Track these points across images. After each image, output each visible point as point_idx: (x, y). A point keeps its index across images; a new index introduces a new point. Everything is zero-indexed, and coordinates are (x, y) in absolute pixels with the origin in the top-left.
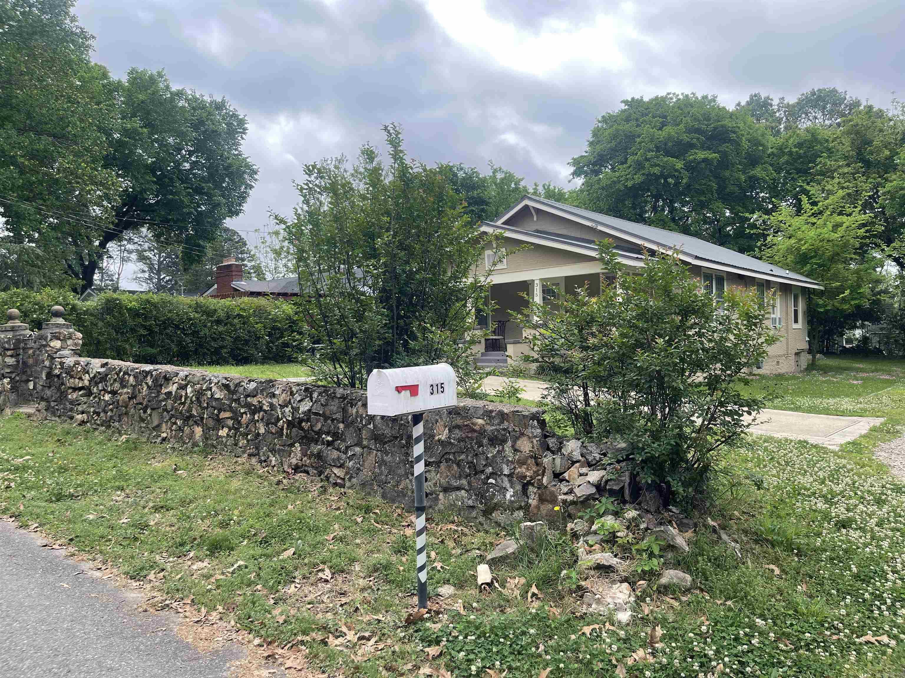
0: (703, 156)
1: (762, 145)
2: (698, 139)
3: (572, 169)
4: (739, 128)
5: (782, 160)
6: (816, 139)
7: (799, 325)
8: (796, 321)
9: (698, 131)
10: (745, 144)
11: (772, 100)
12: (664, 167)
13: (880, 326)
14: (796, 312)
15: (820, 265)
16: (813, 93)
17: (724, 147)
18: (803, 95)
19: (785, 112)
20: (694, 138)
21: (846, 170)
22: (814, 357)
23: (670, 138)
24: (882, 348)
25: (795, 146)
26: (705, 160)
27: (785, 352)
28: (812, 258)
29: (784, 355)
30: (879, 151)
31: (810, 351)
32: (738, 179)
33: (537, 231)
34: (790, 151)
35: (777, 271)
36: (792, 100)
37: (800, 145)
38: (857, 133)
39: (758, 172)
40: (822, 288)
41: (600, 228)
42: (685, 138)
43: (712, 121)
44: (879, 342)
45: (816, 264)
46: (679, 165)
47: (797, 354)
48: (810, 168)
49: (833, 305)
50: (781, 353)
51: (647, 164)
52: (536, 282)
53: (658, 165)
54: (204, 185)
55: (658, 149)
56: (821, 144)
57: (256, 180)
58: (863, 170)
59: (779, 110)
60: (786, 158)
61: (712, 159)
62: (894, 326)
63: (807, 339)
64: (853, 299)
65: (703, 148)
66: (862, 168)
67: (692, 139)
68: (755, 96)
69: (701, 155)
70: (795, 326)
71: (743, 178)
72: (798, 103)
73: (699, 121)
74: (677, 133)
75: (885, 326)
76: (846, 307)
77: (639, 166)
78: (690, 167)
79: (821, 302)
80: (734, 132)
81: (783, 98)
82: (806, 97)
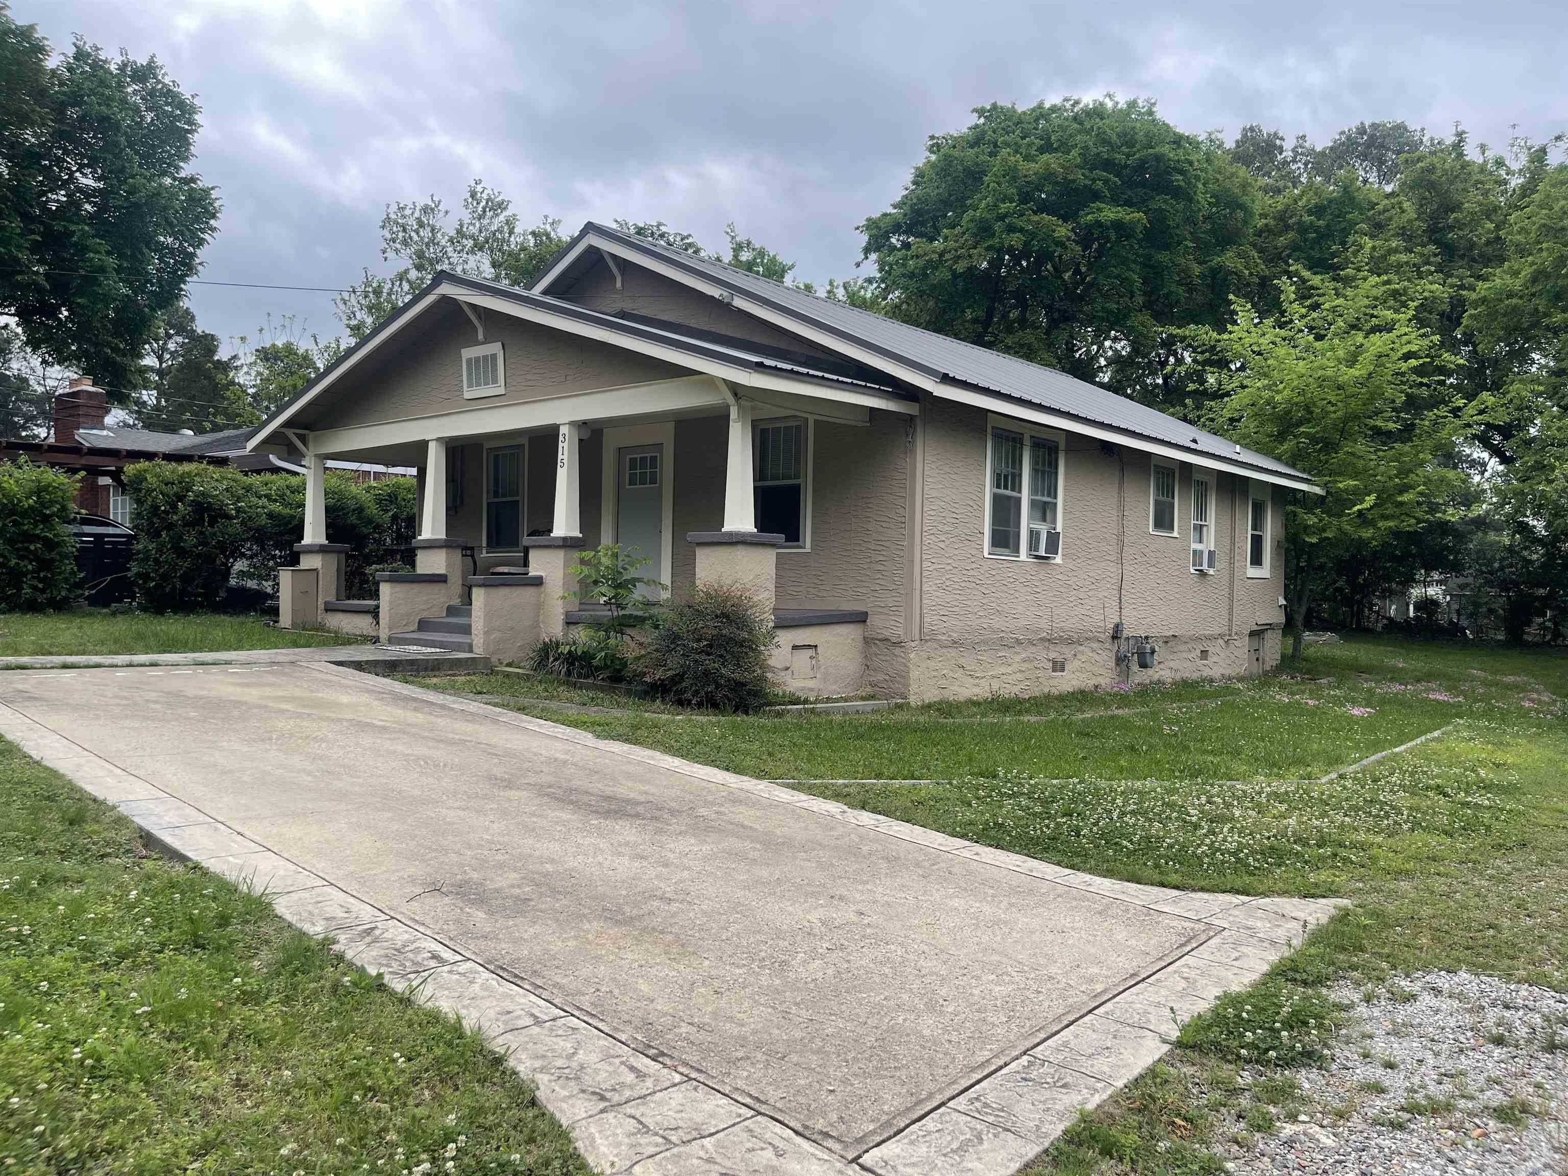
0: (1112, 216)
1: (1242, 207)
2: (1106, 182)
3: (864, 239)
4: (1191, 163)
5: (1282, 241)
6: (1352, 199)
7: (1264, 571)
8: (1257, 560)
9: (1107, 165)
10: (1202, 198)
11: (1282, 139)
12: (1033, 235)
13: (1461, 580)
14: (1257, 542)
15: (1313, 439)
16: (1362, 131)
17: (1160, 202)
18: (1343, 133)
19: (1306, 164)
20: (1101, 179)
21: (1403, 258)
22: (1298, 641)
23: (1048, 176)
24: (1464, 623)
25: (1310, 212)
26: (1118, 225)
27: (1225, 630)
28: (1300, 423)
29: (1221, 636)
30: (1474, 222)
31: (1289, 627)
32: (1186, 270)
33: (623, 315)
34: (1299, 223)
35: (1208, 442)
36: (1321, 141)
37: (1318, 211)
38: (1432, 186)
39: (1229, 259)
40: (1317, 490)
41: (740, 303)
42: (1080, 177)
43: (1138, 146)
44: (1458, 612)
45: (1306, 435)
46: (1063, 231)
47: (1256, 634)
48: (1333, 255)
49: (1340, 529)
50: (1217, 631)
51: (998, 226)
52: (564, 430)
53: (1021, 230)
54: (73, 228)
55: (1025, 198)
56: (1361, 211)
57: (213, 229)
58: (1439, 259)
59: (1294, 161)
60: (1291, 235)
61: (1131, 221)
62: (1488, 583)
63: (1282, 601)
64: (1385, 517)
65: (1115, 200)
66: (1436, 255)
67: (1094, 180)
68: (1252, 129)
69: (1110, 213)
70: (1252, 572)
71: (1197, 269)
72: (1332, 148)
73: (1110, 143)
74: (1063, 167)
75: (1470, 580)
76: (1367, 533)
77: (984, 230)
78: (1085, 239)
79: (1311, 520)
80: (1182, 172)
81: (1303, 137)
82: (1349, 138)
